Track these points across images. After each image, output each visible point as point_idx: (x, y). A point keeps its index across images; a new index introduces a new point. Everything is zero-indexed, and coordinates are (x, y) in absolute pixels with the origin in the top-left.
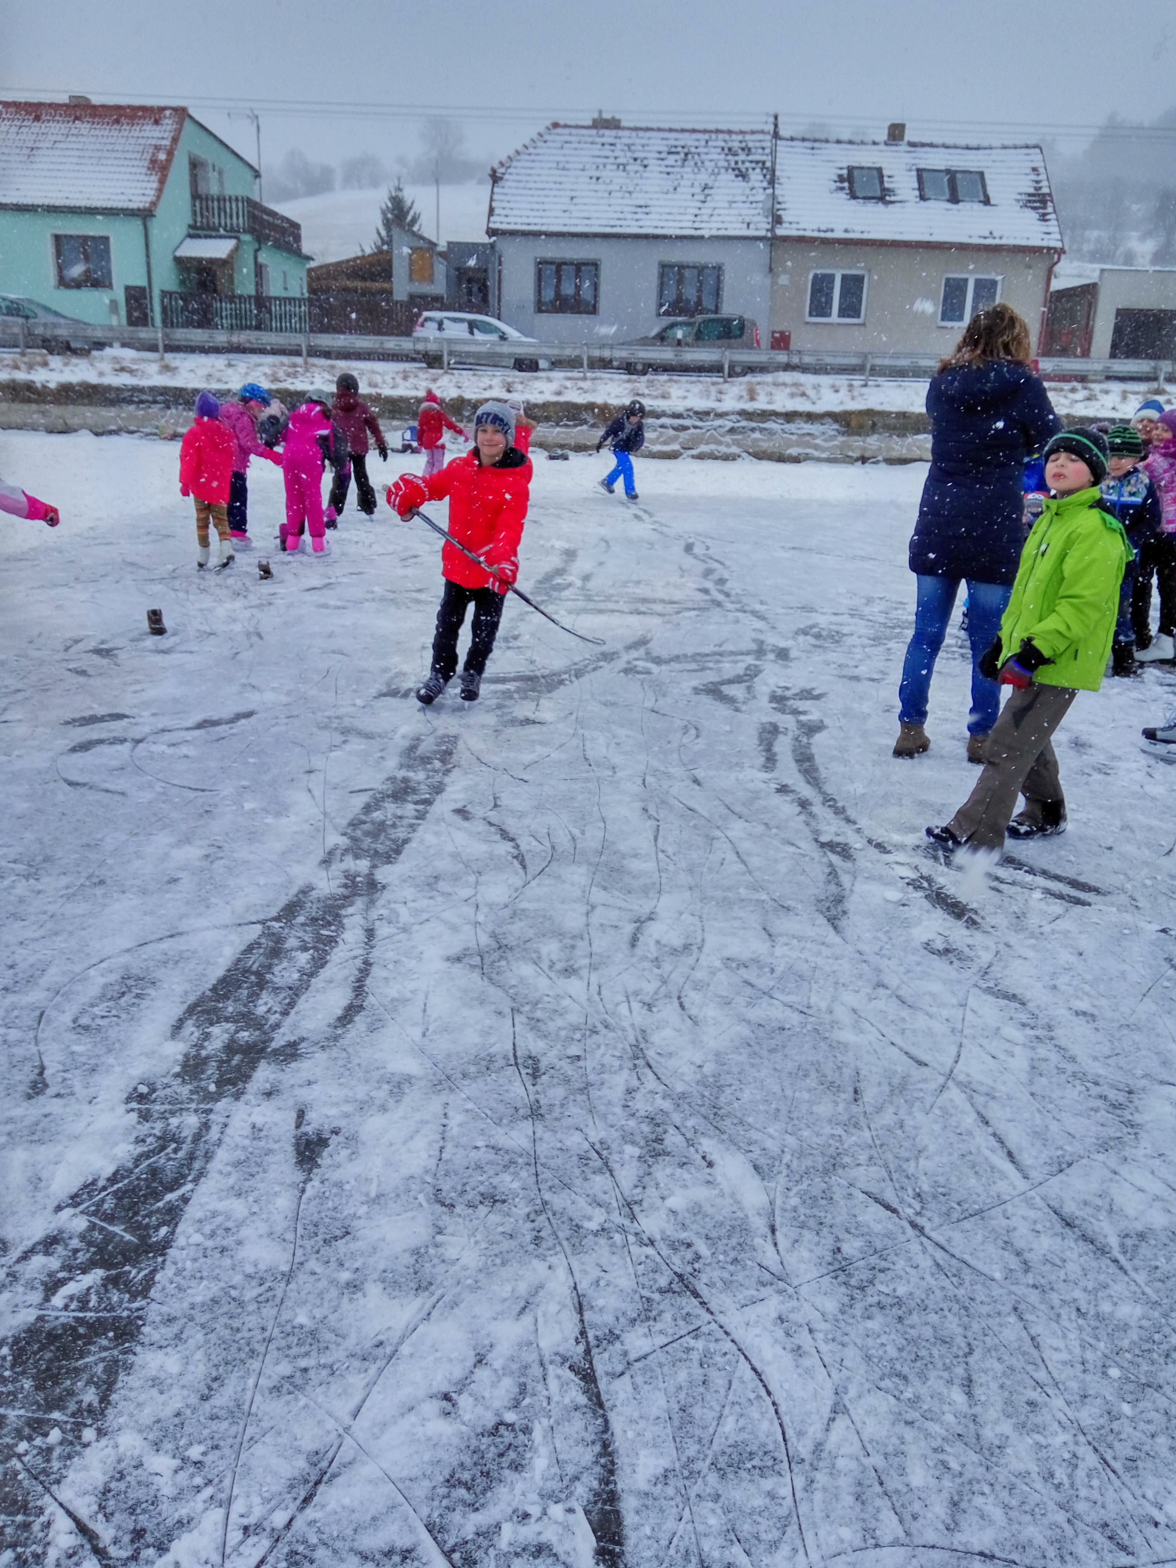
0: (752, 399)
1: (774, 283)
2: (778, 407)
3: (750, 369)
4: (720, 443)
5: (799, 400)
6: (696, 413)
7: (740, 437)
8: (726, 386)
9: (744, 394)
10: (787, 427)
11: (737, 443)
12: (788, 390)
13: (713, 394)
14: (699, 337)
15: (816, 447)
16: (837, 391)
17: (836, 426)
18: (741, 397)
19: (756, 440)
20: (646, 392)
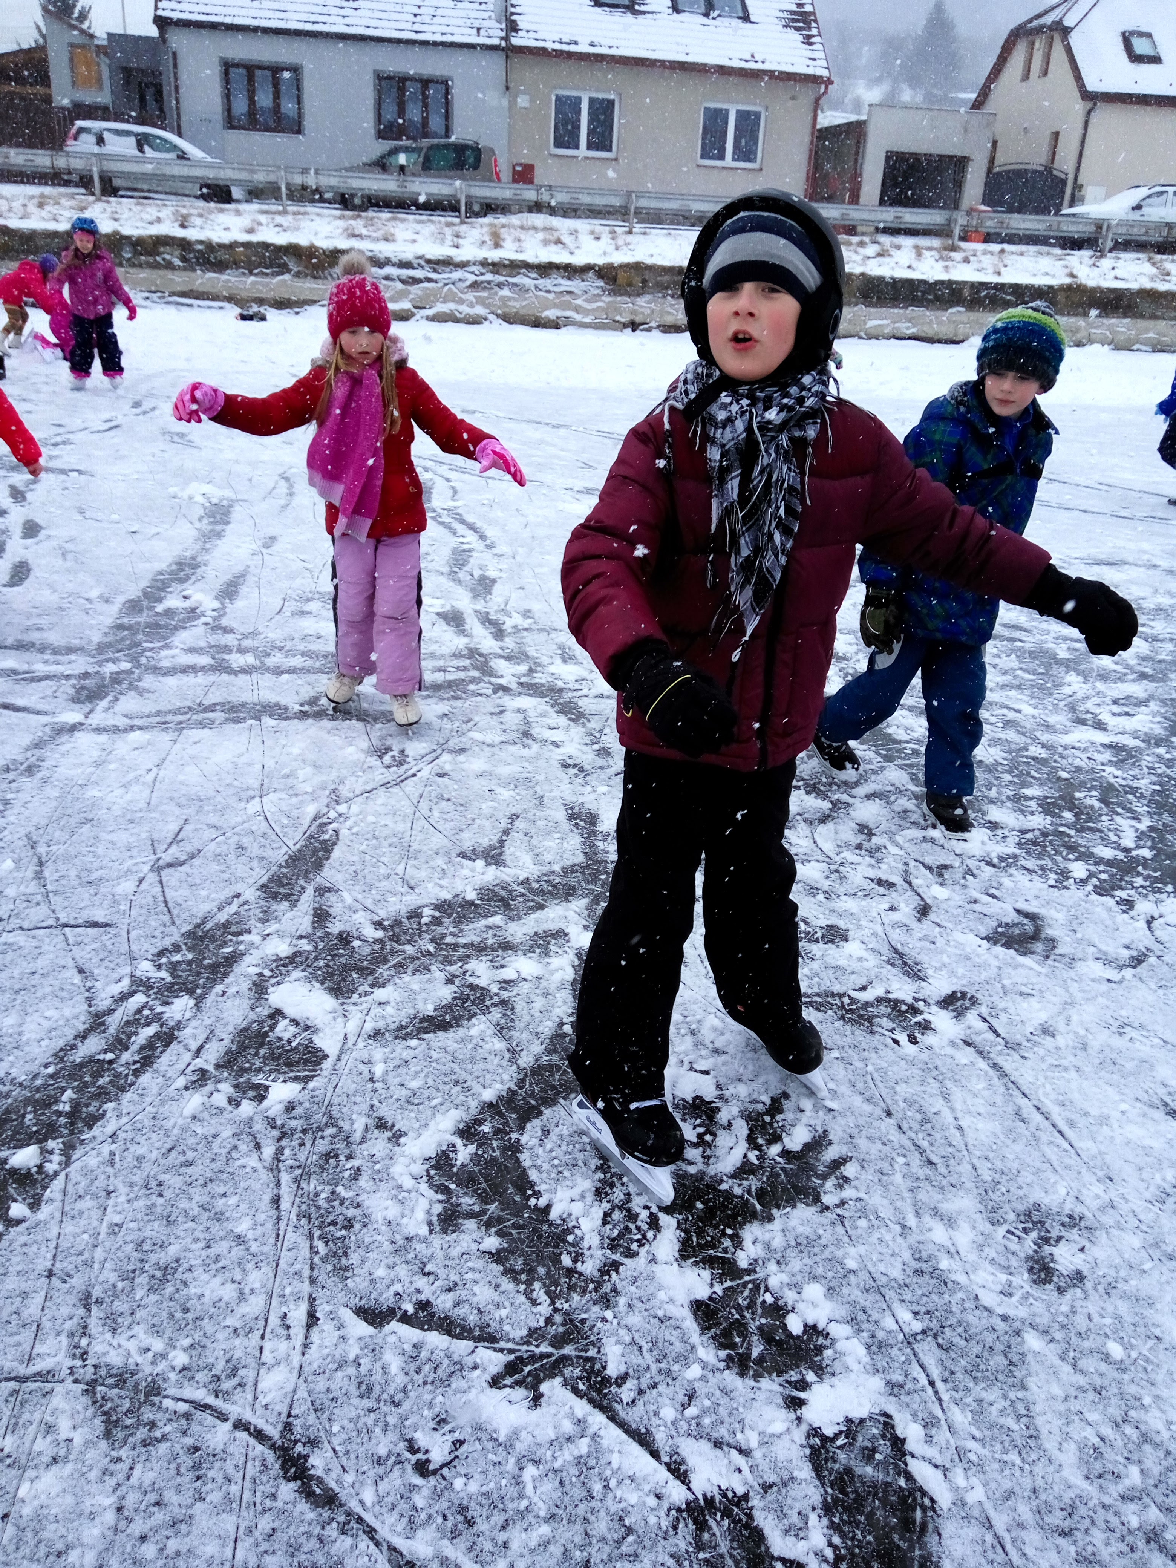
0: (497, 245)
1: (513, 103)
2: (530, 257)
3: (489, 208)
4: (461, 301)
5: (553, 248)
6: (429, 261)
7: (485, 294)
8: (464, 228)
9: (487, 238)
10: (541, 282)
11: (481, 301)
12: (540, 236)
13: (449, 238)
14: (428, 166)
15: (578, 309)
16: (598, 238)
17: (601, 283)
18: (483, 242)
19: (503, 299)
20: (364, 232)
